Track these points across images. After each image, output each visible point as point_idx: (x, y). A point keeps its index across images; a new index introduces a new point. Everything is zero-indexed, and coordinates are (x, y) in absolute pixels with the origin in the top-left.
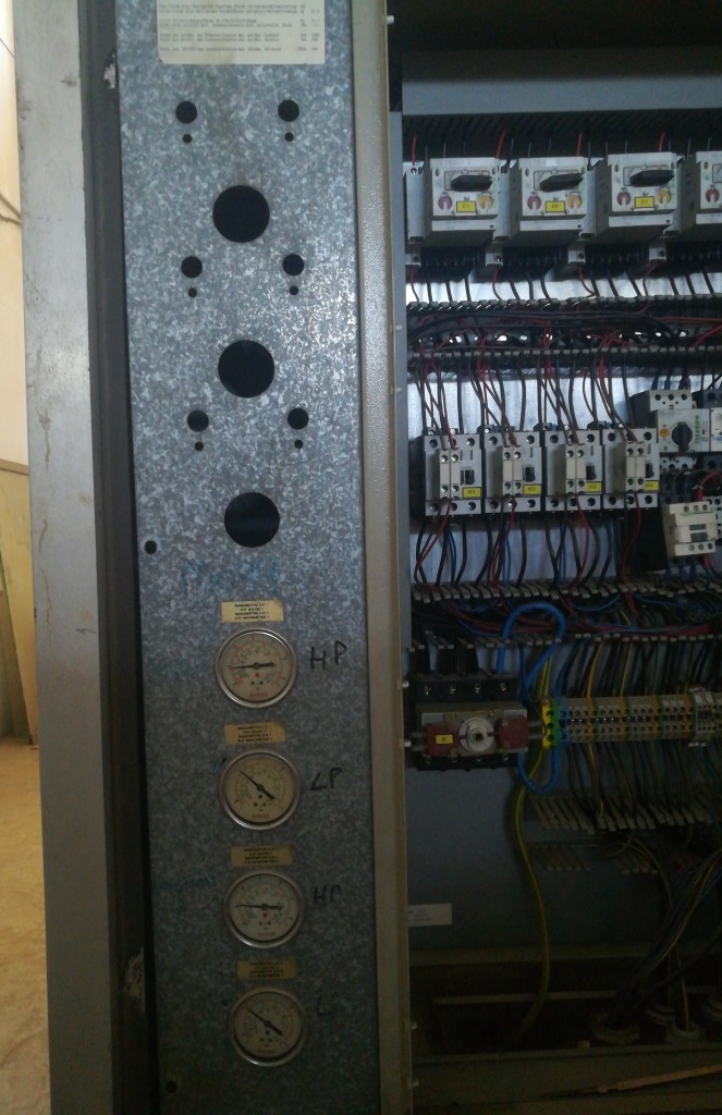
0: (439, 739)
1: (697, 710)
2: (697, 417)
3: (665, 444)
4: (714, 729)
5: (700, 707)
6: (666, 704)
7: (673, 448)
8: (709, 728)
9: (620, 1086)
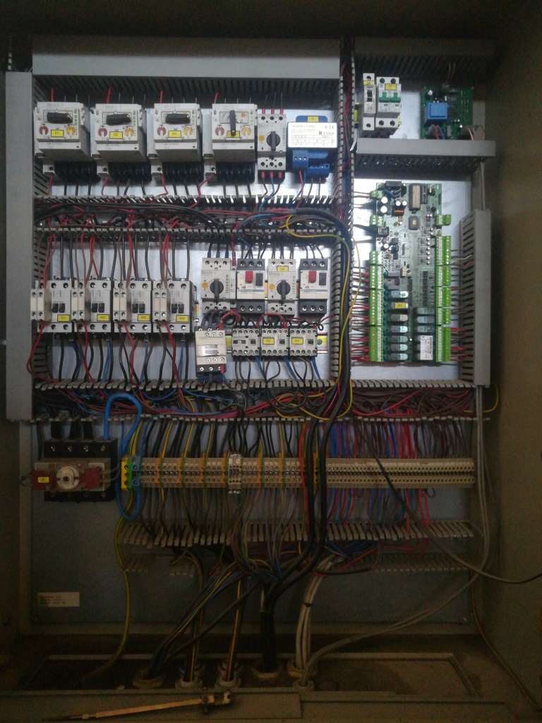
0: (40, 480)
1: (229, 468)
2: (227, 276)
3: (206, 292)
4: (241, 482)
5: (231, 467)
6: (209, 464)
7: (211, 295)
8: (237, 481)
9: (98, 715)
